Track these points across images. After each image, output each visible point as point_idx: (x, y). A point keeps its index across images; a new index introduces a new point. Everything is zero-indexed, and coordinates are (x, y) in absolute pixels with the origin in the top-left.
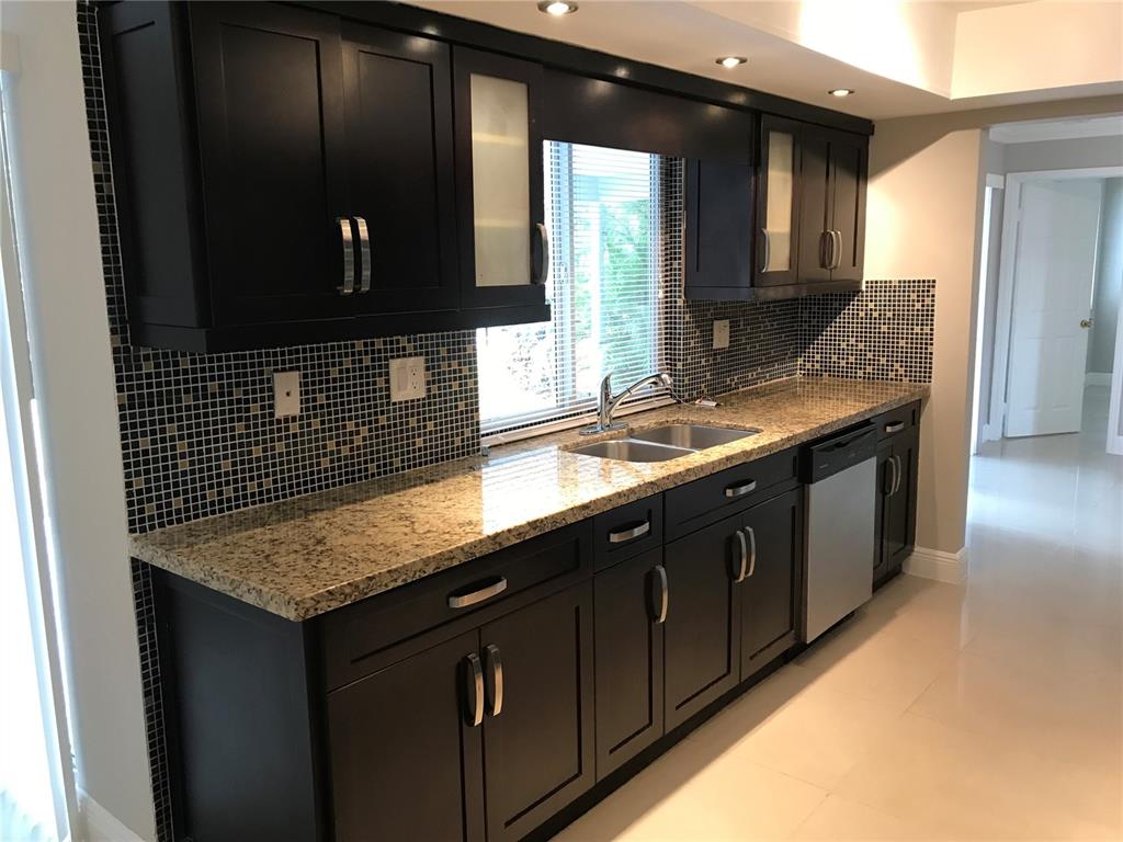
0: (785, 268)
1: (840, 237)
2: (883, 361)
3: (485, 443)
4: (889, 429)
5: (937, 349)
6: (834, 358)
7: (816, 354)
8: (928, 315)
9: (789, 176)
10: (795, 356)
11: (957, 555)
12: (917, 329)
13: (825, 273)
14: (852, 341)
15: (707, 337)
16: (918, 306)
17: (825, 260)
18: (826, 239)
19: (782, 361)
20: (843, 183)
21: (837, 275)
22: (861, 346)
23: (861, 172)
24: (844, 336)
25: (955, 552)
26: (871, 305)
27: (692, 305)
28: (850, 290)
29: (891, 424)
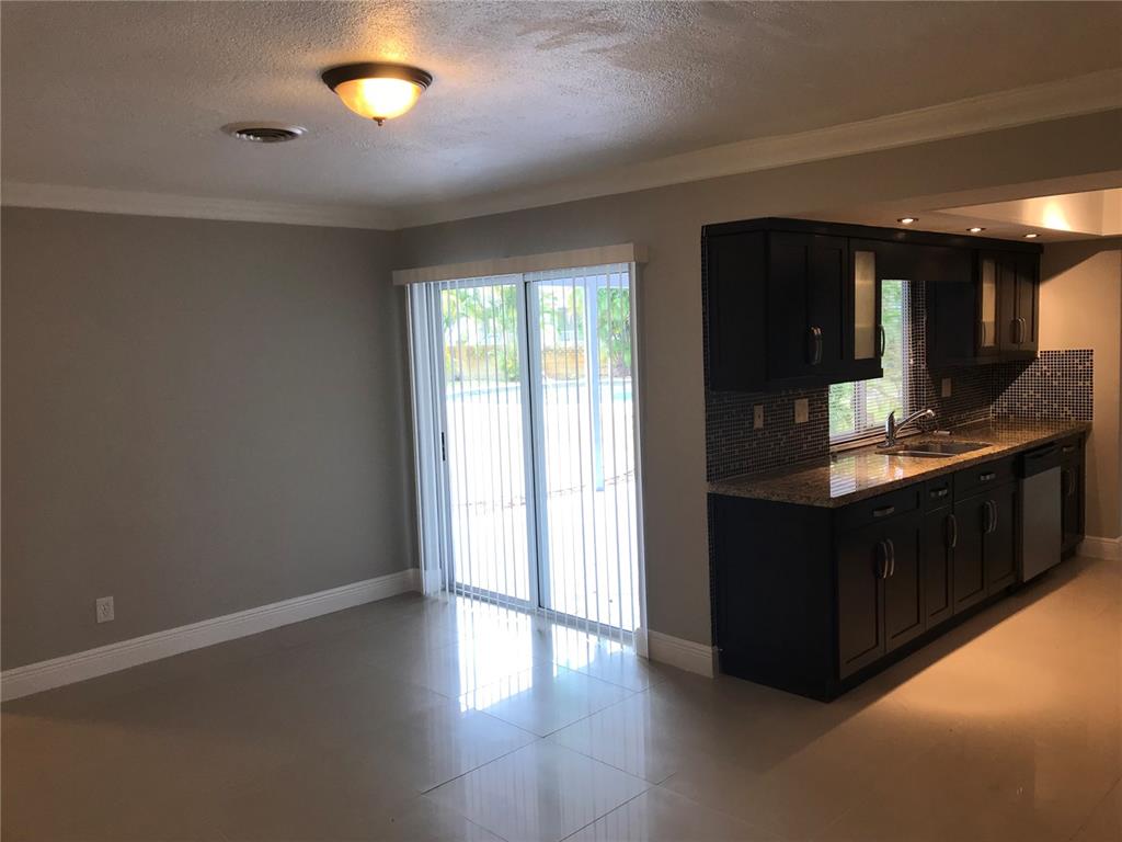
0: (992, 344)
1: (1024, 322)
2: (1056, 406)
3: (834, 449)
4: (1065, 450)
5: (1097, 396)
6: (1018, 404)
7: (1002, 404)
8: (1088, 374)
9: (993, 286)
10: (988, 405)
11: (1117, 540)
12: (1081, 384)
13: (1016, 347)
14: (1031, 392)
15: (938, 390)
16: (1080, 367)
17: (1015, 339)
18: (1015, 323)
19: (980, 407)
20: (1025, 287)
21: (1023, 348)
22: (1038, 396)
23: (1036, 279)
24: (1025, 390)
25: (1115, 538)
26: (1045, 368)
27: (930, 369)
28: (1030, 357)
29: (1066, 447)
